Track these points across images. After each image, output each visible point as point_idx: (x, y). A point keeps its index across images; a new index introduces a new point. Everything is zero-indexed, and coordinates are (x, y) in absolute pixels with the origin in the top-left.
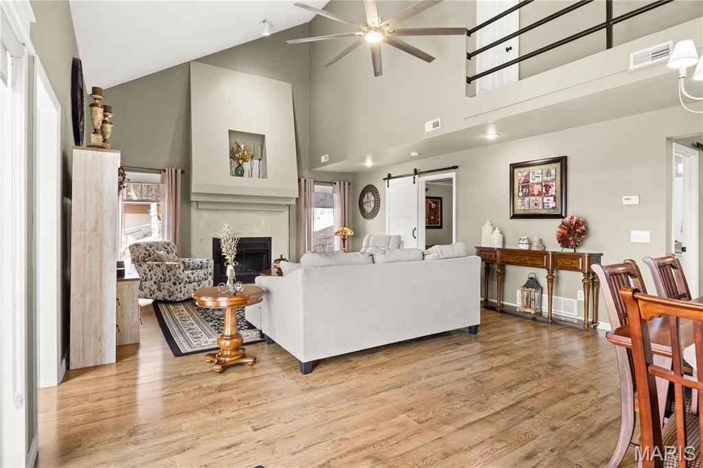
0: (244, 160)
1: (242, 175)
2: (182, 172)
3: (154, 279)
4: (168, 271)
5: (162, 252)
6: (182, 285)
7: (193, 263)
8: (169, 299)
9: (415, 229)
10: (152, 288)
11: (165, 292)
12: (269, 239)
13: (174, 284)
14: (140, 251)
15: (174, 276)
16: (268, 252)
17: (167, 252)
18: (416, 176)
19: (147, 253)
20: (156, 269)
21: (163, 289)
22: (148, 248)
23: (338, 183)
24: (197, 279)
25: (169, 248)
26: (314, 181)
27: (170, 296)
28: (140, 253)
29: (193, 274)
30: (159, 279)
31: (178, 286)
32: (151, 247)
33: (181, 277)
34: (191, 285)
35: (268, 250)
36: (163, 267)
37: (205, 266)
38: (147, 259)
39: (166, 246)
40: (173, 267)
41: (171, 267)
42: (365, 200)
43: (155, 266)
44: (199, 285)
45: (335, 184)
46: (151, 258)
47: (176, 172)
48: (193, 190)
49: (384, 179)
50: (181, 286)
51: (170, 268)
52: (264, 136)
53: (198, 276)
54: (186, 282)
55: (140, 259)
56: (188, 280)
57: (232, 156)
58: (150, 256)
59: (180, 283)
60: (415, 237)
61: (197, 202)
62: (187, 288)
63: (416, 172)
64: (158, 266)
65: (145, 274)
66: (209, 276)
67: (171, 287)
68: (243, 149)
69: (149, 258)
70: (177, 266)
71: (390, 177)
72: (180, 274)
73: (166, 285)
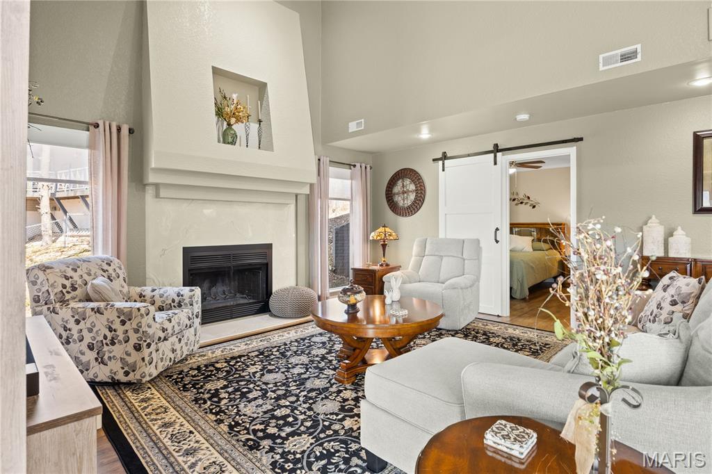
0: (238, 120)
1: (233, 143)
2: (131, 131)
3: (87, 339)
4: (123, 323)
5: (100, 281)
6: (153, 347)
7: (161, 296)
8: (124, 379)
9: (497, 229)
10: (84, 359)
11: (115, 366)
12: (269, 246)
13: (138, 348)
14: (51, 281)
15: (136, 331)
16: (266, 268)
17: (109, 278)
18: (499, 155)
19: (68, 283)
20: (93, 318)
21: (110, 358)
22: (70, 273)
23: (358, 165)
24: (177, 329)
25: (110, 269)
26: (330, 161)
27: (127, 374)
28: (52, 285)
29: (170, 320)
30: (101, 338)
31: (146, 352)
32: (75, 271)
33: (150, 331)
34: (168, 343)
35: (267, 264)
36: (111, 315)
37: (187, 301)
38: (68, 297)
39: (106, 267)
40: (135, 313)
41: (131, 313)
42: (397, 189)
43: (89, 312)
44: (180, 340)
45: (355, 166)
46: (78, 292)
47: (119, 130)
48: (153, 163)
49: (434, 160)
50: (150, 350)
51: (125, 317)
52: (265, 85)
53: (179, 324)
54: (160, 338)
55: (52, 297)
56: (162, 335)
57: (219, 113)
58: (74, 289)
59: (149, 346)
60: (497, 242)
61: (157, 186)
62: (160, 351)
63: (496, 149)
64: (98, 311)
65: (66, 329)
66: (195, 319)
67: (129, 355)
68: (235, 102)
69: (73, 294)
70: (143, 311)
71: (445, 157)
72: (149, 326)
73: (118, 350)
